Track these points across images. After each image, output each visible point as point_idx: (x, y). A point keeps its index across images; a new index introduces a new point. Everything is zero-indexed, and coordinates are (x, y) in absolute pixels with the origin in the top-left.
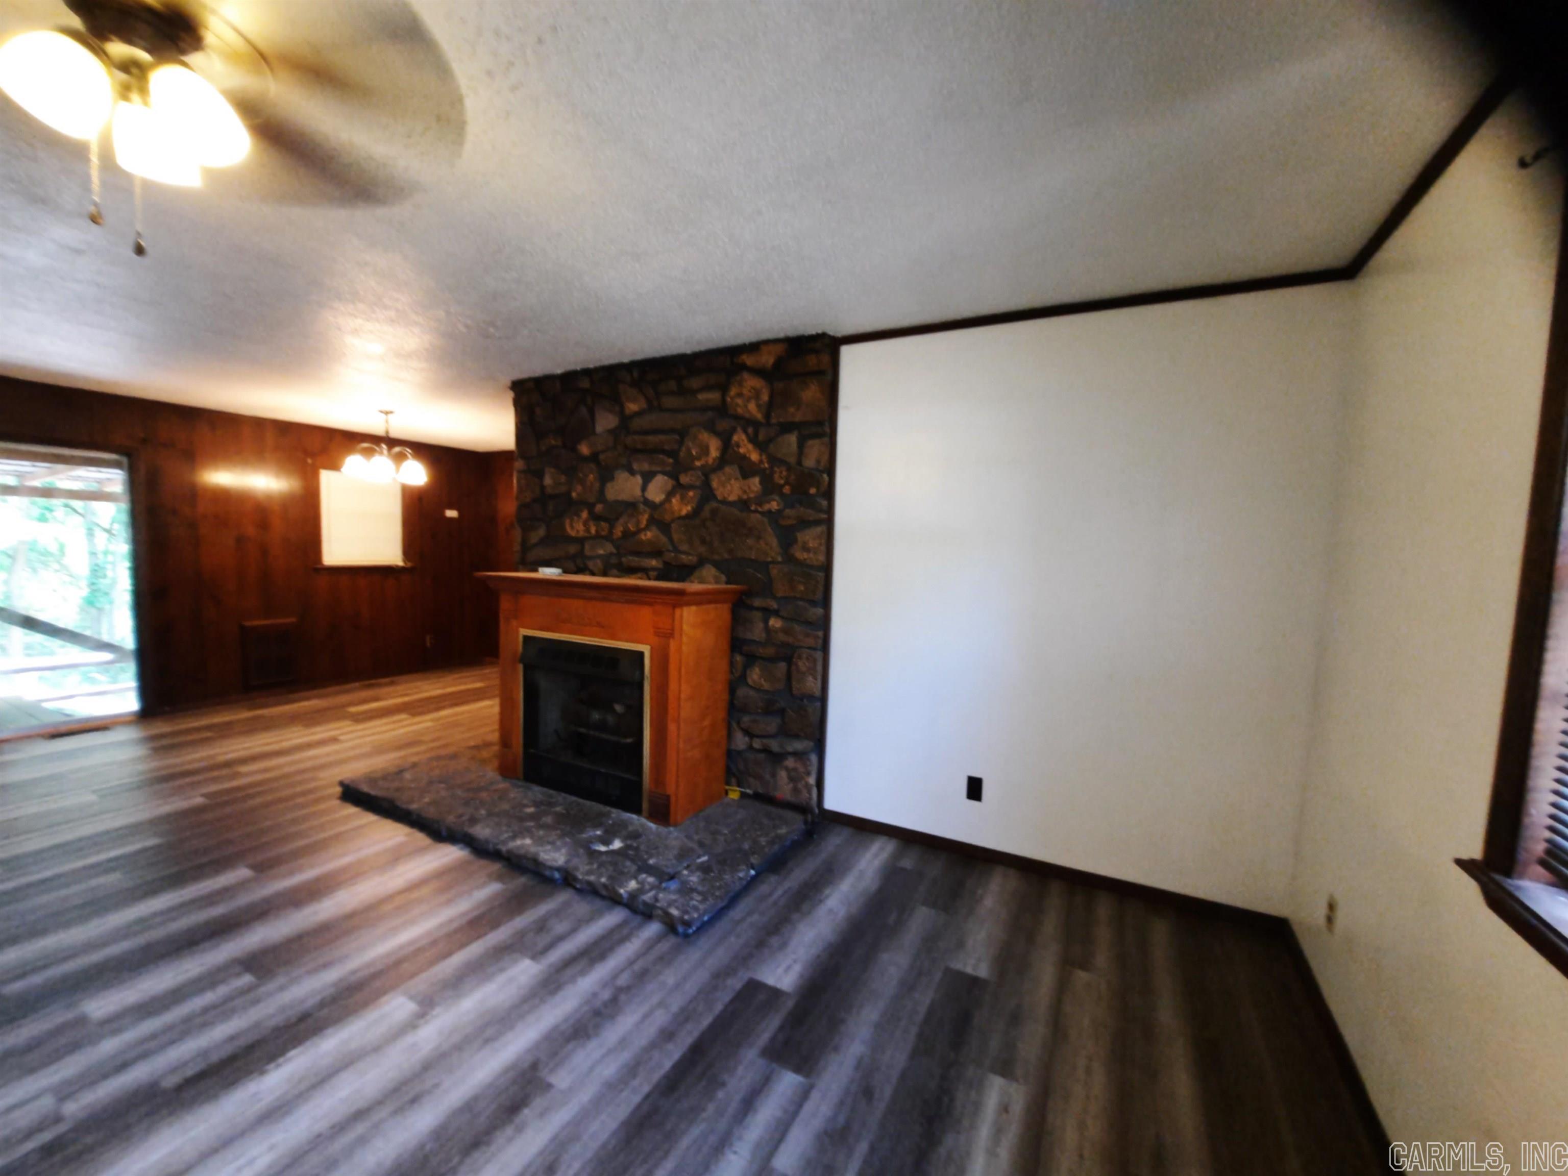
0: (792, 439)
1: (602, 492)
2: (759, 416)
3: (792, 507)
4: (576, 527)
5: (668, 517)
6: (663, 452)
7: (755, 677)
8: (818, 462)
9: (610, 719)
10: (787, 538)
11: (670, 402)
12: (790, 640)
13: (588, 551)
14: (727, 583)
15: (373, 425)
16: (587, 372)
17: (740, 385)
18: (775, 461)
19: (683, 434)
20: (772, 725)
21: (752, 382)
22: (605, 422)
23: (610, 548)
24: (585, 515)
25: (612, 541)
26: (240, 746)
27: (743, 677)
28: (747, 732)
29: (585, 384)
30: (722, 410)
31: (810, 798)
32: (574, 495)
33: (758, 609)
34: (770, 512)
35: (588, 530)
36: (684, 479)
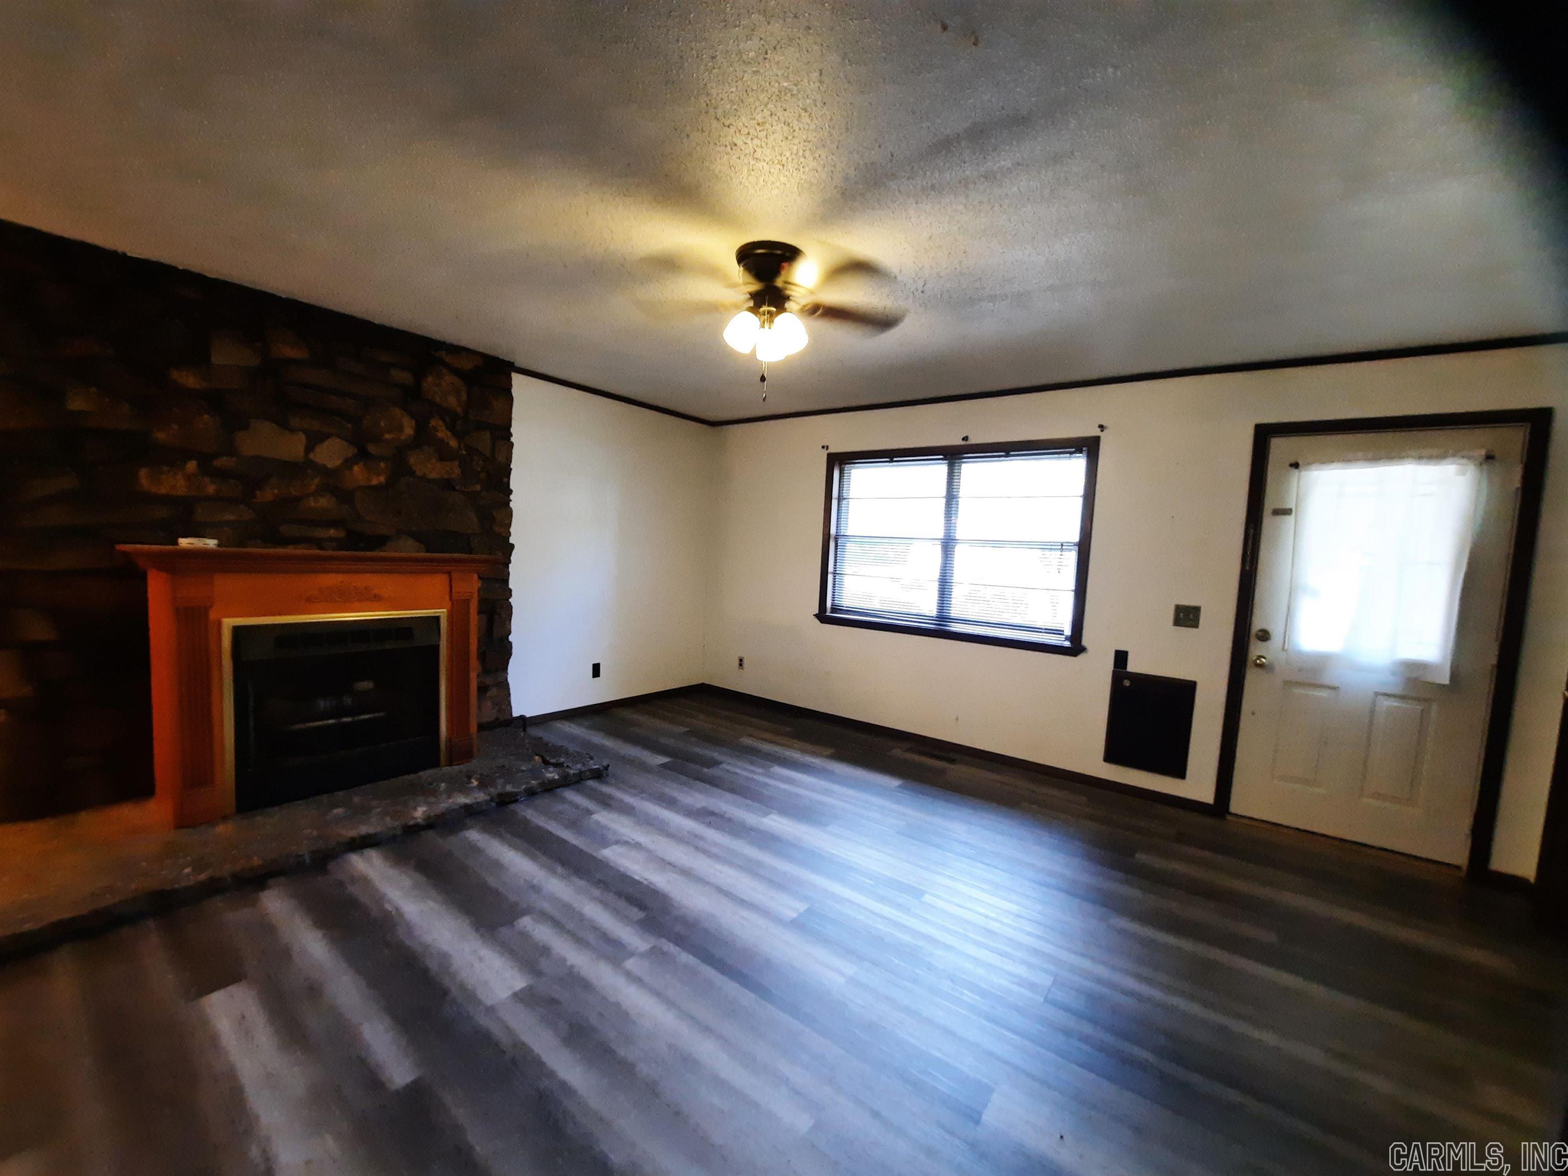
0: (486, 436)
1: (228, 442)
2: (459, 409)
3: (488, 490)
4: (169, 482)
5: (348, 485)
6: (341, 415)
8: (507, 459)
9: (349, 701)
10: (485, 515)
11: (347, 364)
17: (438, 376)
18: (471, 450)
19: (368, 402)
21: (448, 379)
22: (232, 355)
23: (248, 514)
25: (253, 507)
30: (417, 392)
35: (197, 489)
36: (371, 449)
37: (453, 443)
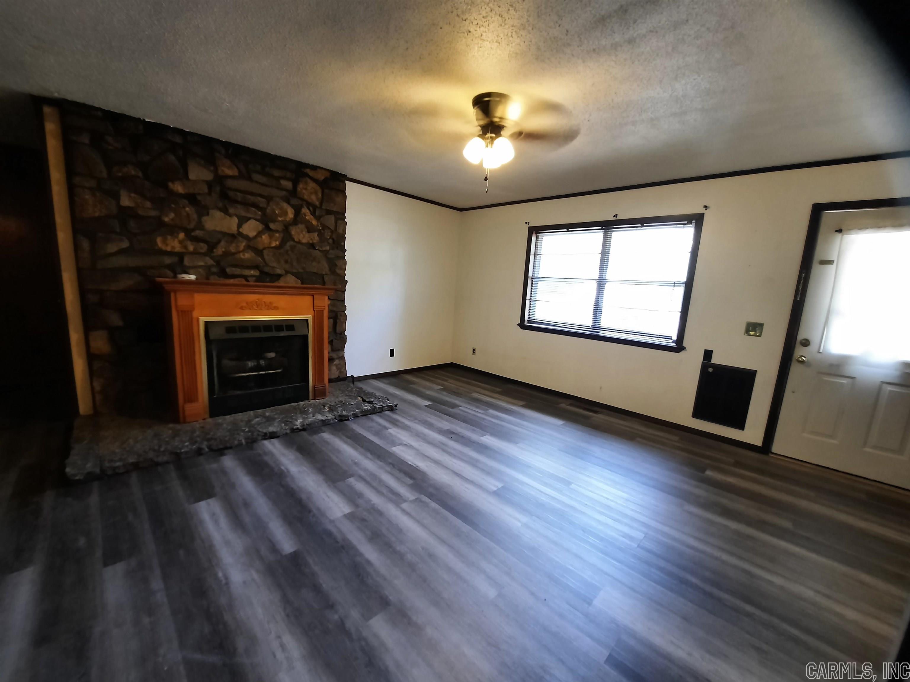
0: (332, 218)
1: (200, 222)
2: (317, 203)
3: (333, 249)
4: (171, 244)
5: (261, 247)
6: (257, 207)
8: (343, 231)
10: (332, 263)
11: (256, 177)
13: (187, 262)
17: (305, 183)
18: (324, 227)
19: (269, 199)
21: (312, 185)
22: (199, 173)
23: (210, 261)
24: (181, 236)
25: (212, 258)
30: (294, 193)
32: (165, 219)
34: (324, 250)
35: (186, 247)
36: (271, 226)
37: (314, 222)
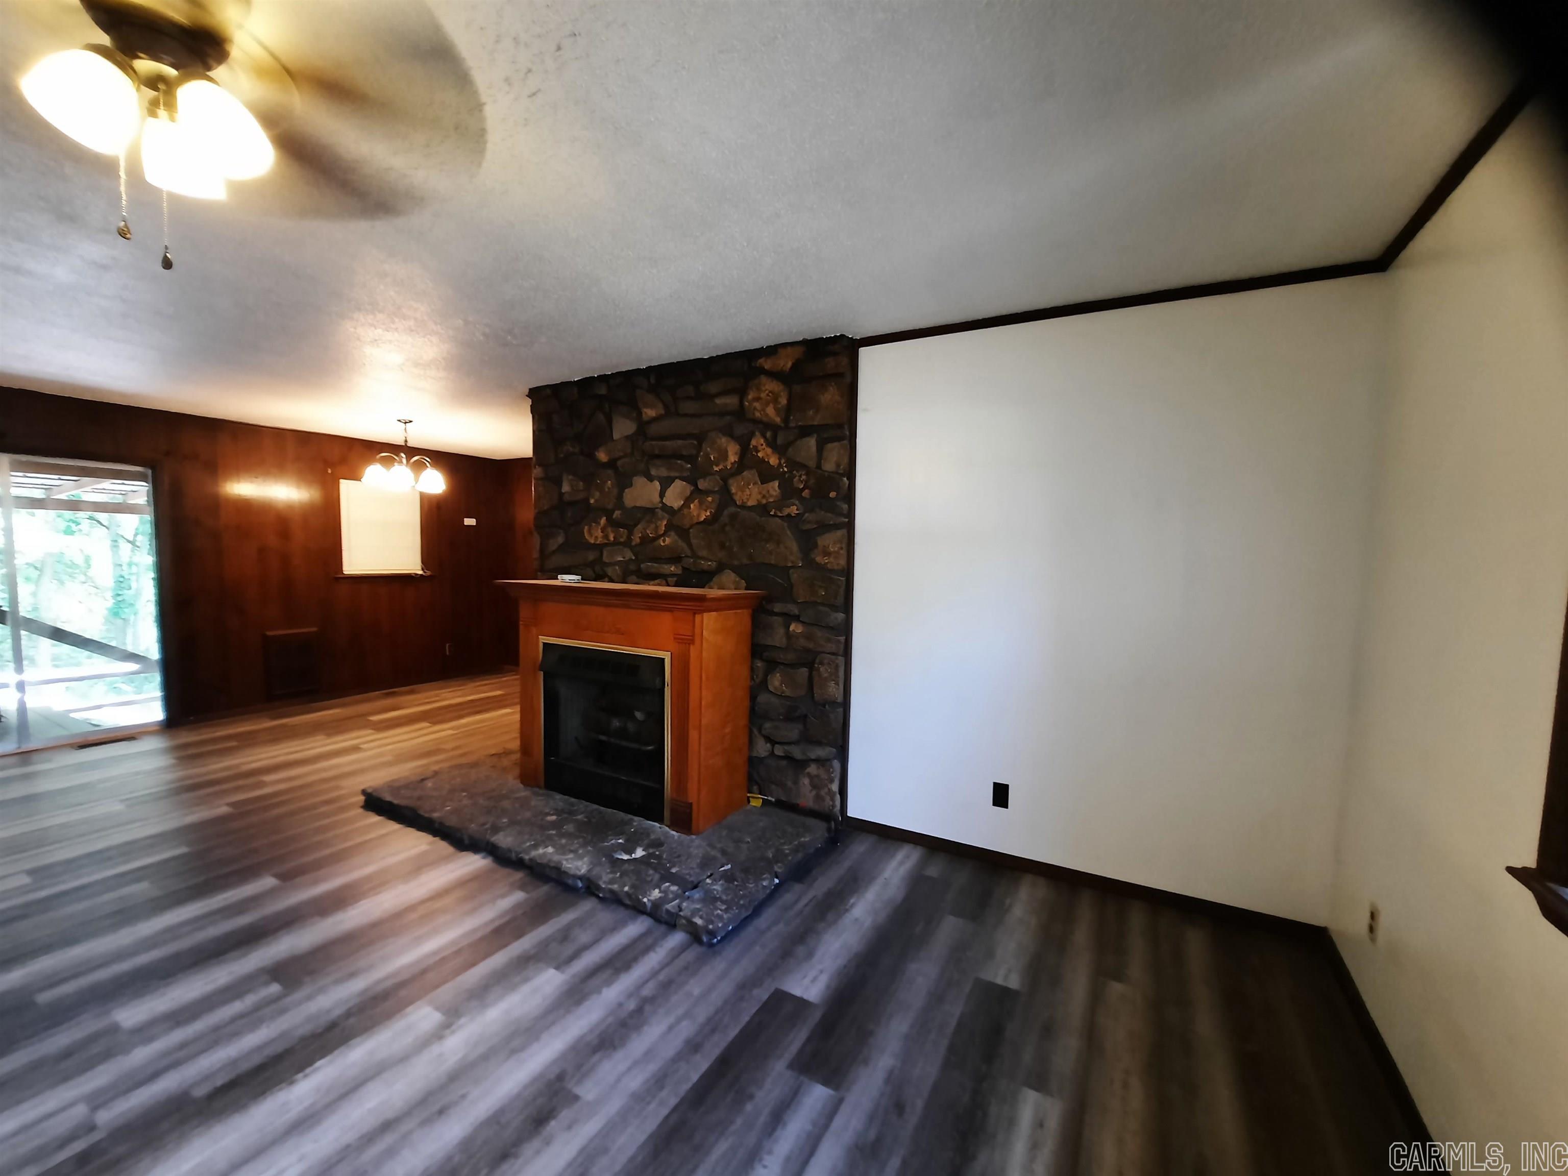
0: (811, 442)
1: (620, 497)
2: (778, 420)
3: (812, 511)
4: (595, 534)
5: (686, 523)
6: (681, 457)
7: (777, 683)
8: (838, 465)
9: (631, 727)
10: (808, 541)
11: (689, 407)
12: (811, 645)
13: (606, 559)
14: (746, 589)
15: (393, 434)
16: (603, 378)
17: (759, 389)
18: (795, 465)
19: (701, 438)
20: (793, 731)
21: (770, 386)
22: (623, 428)
23: (629, 555)
24: (603, 521)
25: (631, 548)
26: (263, 756)
27: (764, 684)
28: (768, 739)
29: (602, 390)
30: (741, 414)
31: (834, 806)
32: (592, 501)
33: (777, 614)
34: (789, 515)
35: (606, 537)
36: (702, 484)
37: (773, 461)
